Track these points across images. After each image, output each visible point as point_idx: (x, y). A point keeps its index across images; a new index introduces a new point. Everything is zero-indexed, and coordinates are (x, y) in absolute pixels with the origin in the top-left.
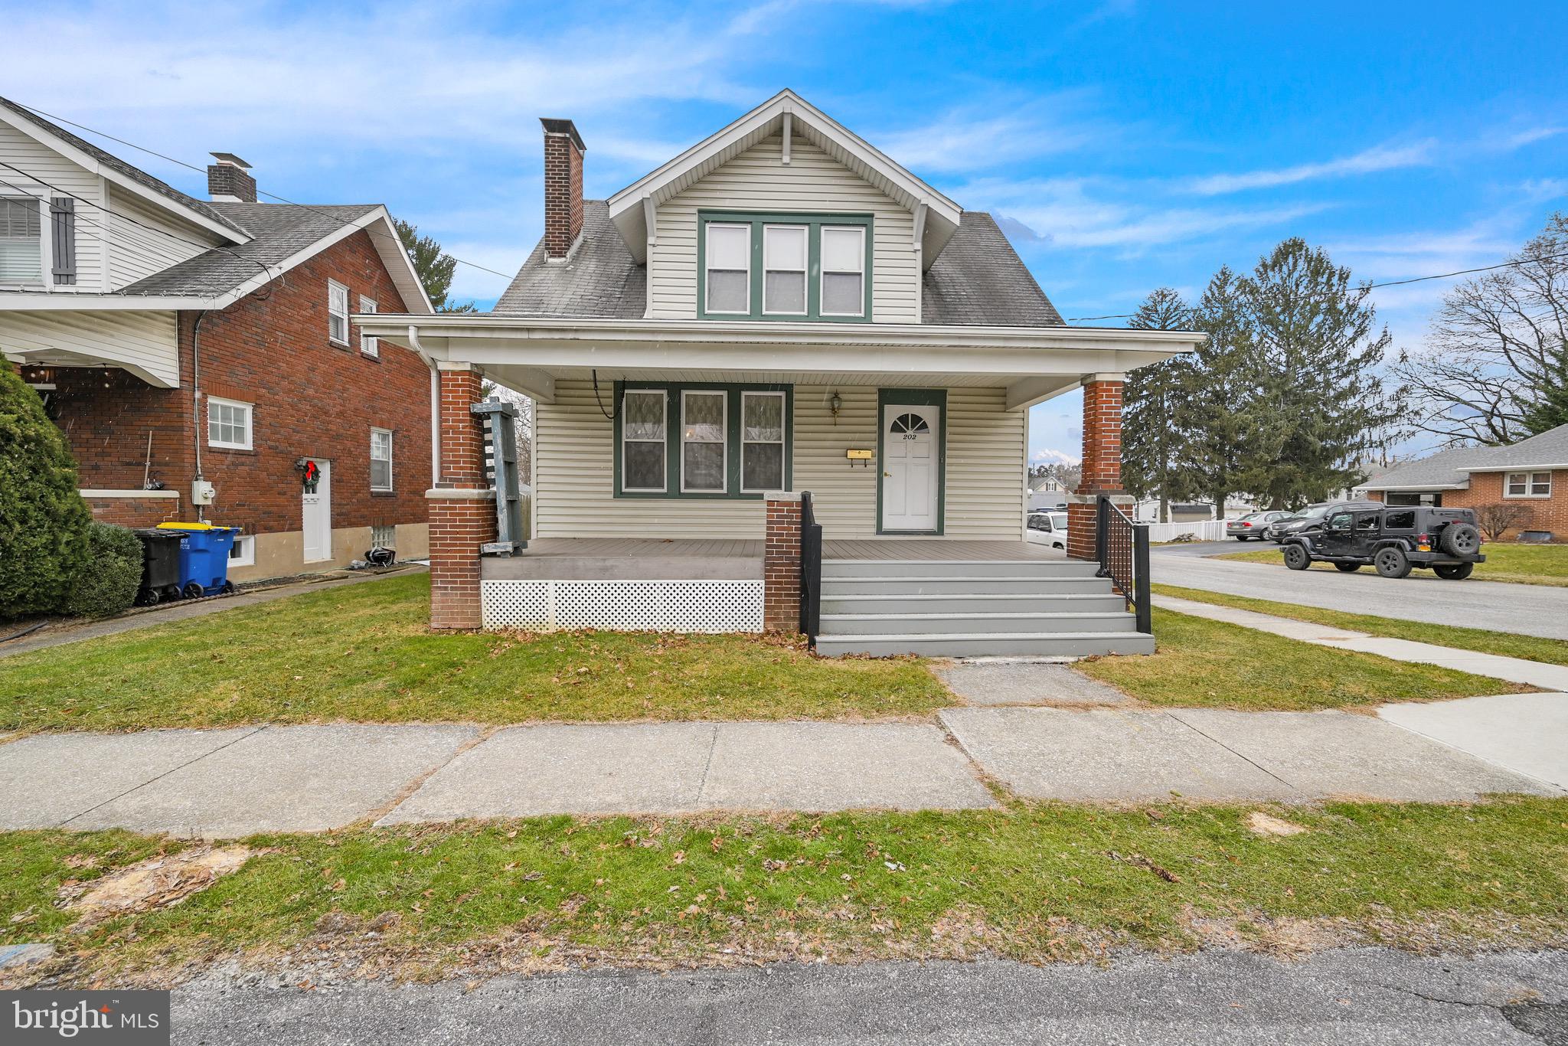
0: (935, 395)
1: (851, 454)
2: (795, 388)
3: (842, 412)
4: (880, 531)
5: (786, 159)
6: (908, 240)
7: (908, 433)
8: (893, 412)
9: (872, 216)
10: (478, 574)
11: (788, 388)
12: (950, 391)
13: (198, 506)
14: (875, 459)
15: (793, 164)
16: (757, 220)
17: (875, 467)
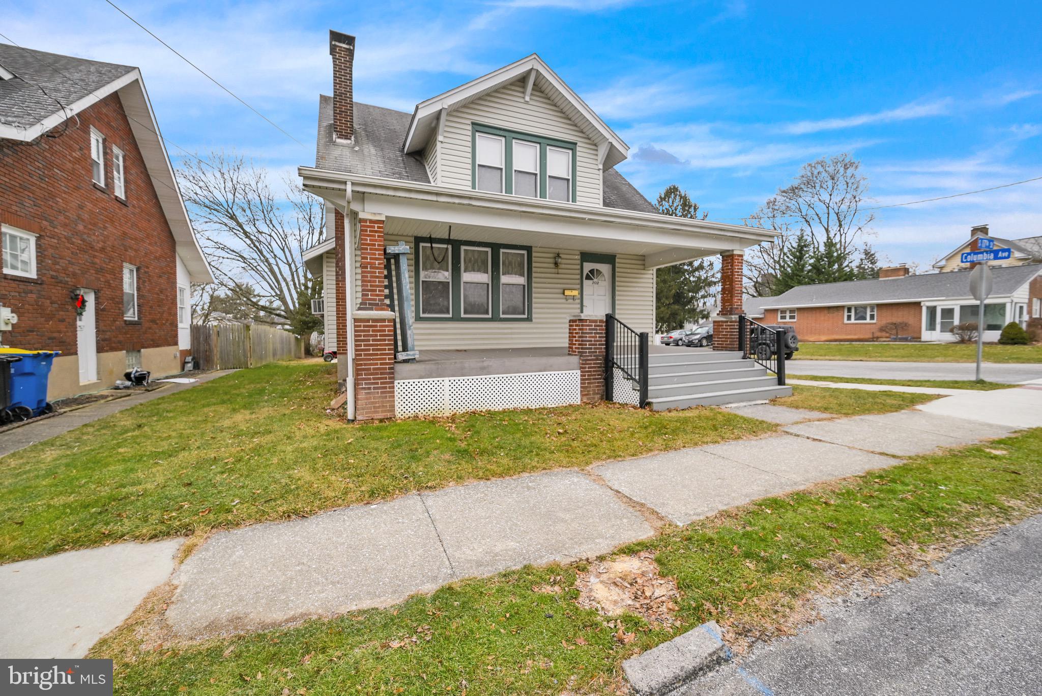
0: (609, 259)
1: (567, 293)
2: (534, 249)
3: (561, 266)
5: (527, 98)
6: (594, 162)
7: (594, 281)
8: (588, 266)
9: (576, 144)
10: (392, 375)
11: (529, 249)
12: (618, 256)
14: (579, 296)
15: (531, 103)
16: (509, 135)
17: (579, 301)
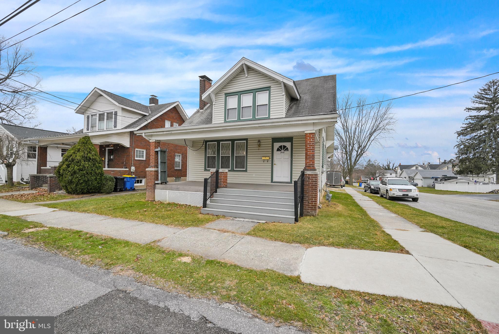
0: (289, 139)
1: (263, 158)
2: (248, 140)
3: (261, 146)
4: (272, 181)
5: (246, 76)
6: (281, 92)
7: (282, 151)
8: (277, 145)
9: (270, 87)
10: (154, 188)
11: (246, 140)
12: (294, 137)
13: (132, 172)
14: (271, 160)
15: (248, 77)
16: (239, 94)
17: (271, 162)
